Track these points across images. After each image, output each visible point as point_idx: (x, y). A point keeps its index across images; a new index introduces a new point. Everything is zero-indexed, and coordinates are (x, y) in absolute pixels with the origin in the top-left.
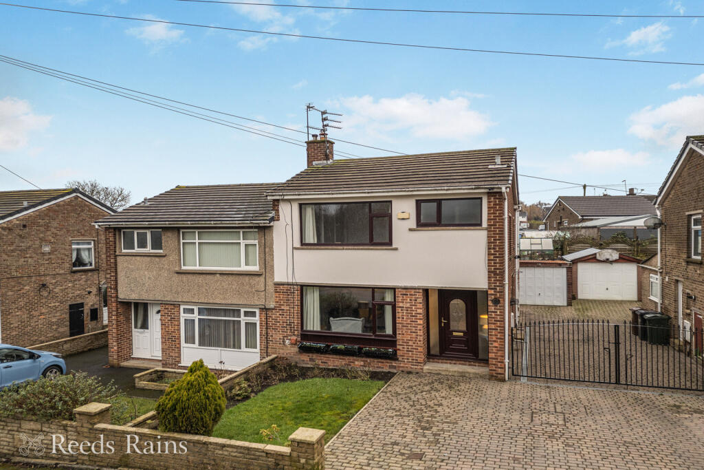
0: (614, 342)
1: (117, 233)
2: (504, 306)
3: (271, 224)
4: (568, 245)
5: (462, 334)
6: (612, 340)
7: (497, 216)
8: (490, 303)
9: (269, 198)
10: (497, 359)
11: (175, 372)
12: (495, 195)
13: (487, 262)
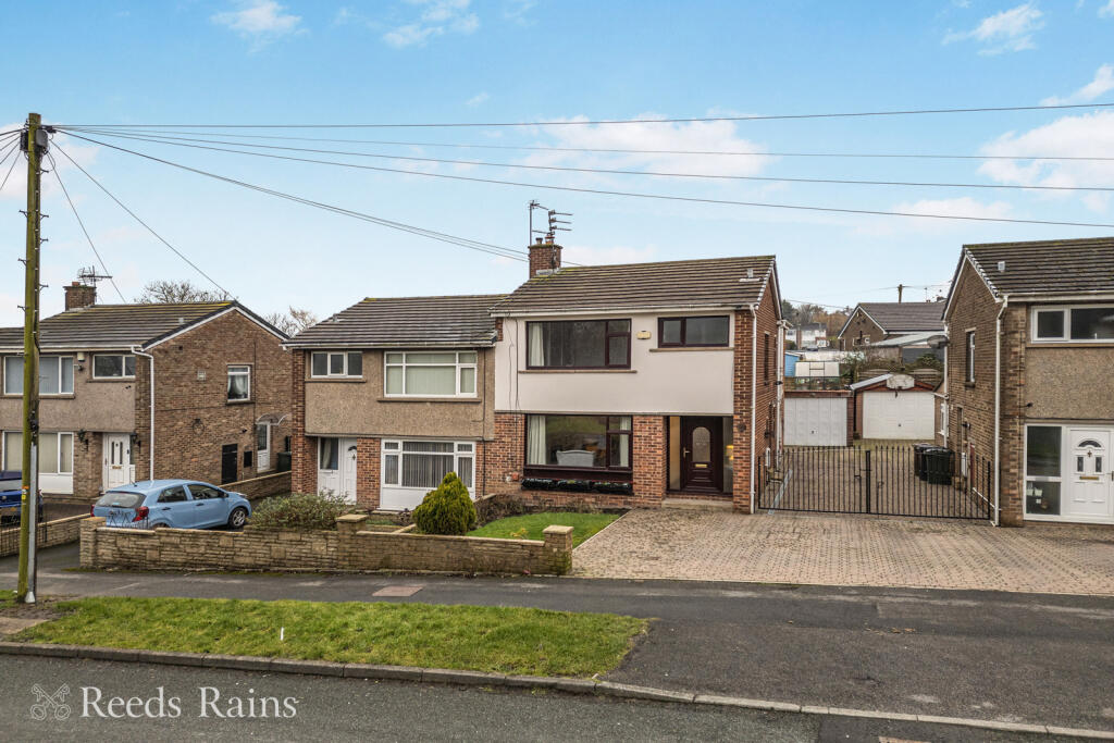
0: (865, 469)
1: (306, 356)
2: (750, 433)
3: (494, 345)
4: (860, 370)
5: (705, 466)
6: (863, 466)
7: (745, 336)
8: (735, 429)
9: (491, 316)
10: (742, 490)
12: (743, 313)
13: (733, 385)
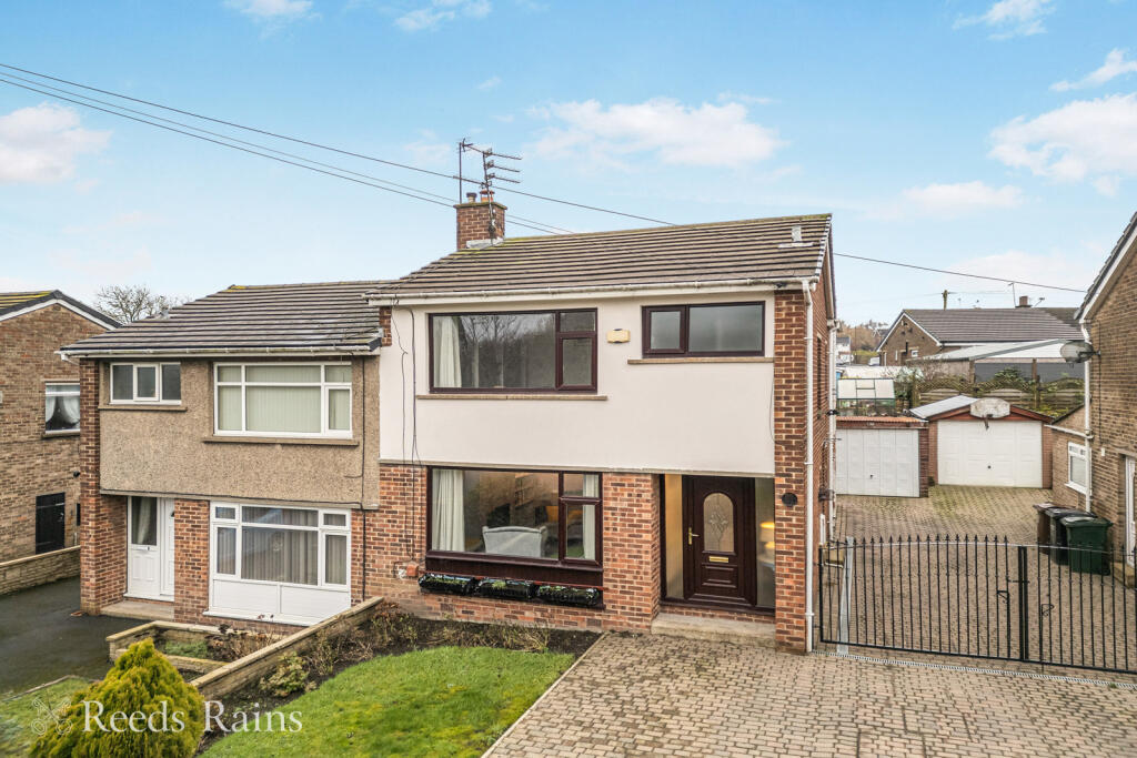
0: (1017, 579)
1: (102, 369)
2: (805, 509)
3: (376, 352)
4: (920, 390)
5: (726, 560)
6: (1014, 575)
7: (793, 337)
8: (778, 503)
9: (371, 303)
10: (791, 610)
11: (188, 630)
12: (788, 295)
13: (773, 423)
